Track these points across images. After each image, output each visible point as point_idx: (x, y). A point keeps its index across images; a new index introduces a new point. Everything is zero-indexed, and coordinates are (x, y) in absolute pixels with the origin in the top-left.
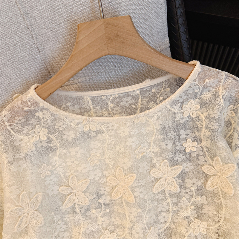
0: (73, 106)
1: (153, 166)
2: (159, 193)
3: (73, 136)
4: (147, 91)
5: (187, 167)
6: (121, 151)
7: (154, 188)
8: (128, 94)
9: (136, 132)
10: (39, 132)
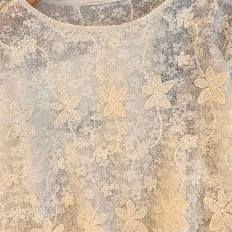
0: (62, 17)
1: (144, 82)
2: (150, 110)
3: (62, 47)
5: (179, 82)
6: (112, 65)
7: (145, 104)
8: (119, 4)
9: (127, 43)
10: (28, 44)
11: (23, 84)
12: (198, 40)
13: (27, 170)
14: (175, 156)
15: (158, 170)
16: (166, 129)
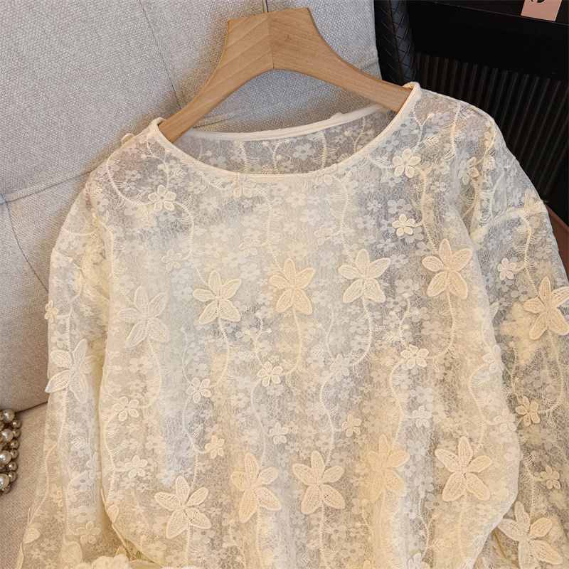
0: (216, 157)
1: (343, 259)
2: (351, 304)
3: (215, 205)
4: (336, 134)
5: (398, 261)
6: (291, 233)
7: (344, 294)
8: (304, 139)
9: (316, 200)
10: (162, 198)
11: (153, 261)
12: (426, 199)
13: (154, 395)
14: (390, 380)
15: (364, 404)
16: (378, 336)
